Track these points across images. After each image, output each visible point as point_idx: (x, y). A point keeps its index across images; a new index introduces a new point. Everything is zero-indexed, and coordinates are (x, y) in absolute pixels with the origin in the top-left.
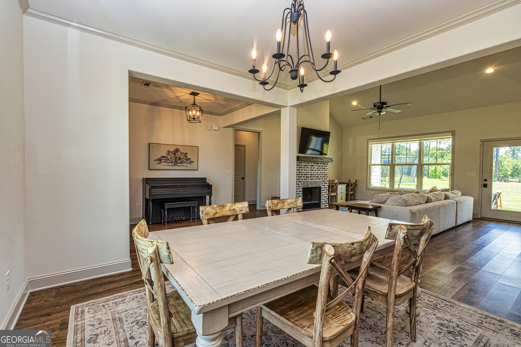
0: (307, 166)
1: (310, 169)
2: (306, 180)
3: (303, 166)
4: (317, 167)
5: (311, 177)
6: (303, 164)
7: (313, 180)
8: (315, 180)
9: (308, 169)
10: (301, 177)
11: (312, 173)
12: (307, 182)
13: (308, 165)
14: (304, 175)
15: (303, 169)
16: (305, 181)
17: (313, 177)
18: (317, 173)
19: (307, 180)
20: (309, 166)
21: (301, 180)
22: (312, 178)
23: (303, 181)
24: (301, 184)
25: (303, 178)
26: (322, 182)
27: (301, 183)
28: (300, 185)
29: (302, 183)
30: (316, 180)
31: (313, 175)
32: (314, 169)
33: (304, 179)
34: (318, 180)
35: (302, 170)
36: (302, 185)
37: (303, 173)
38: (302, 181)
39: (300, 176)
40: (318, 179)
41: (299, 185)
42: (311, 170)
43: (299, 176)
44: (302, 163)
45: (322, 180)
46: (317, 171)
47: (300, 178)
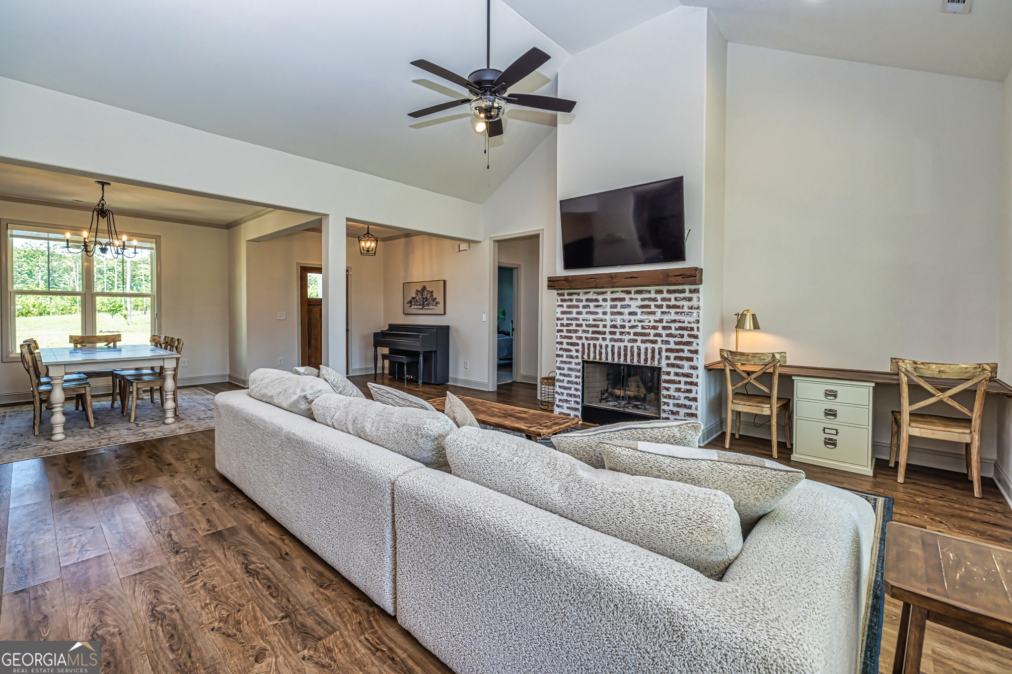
0: (597, 300)
1: (608, 310)
2: (592, 342)
3: (584, 303)
4: (640, 303)
5: (612, 333)
6: (584, 297)
7: (622, 345)
8: (629, 345)
9: (600, 310)
10: (576, 331)
11: (619, 323)
12: (598, 348)
13: (600, 297)
14: (584, 328)
15: (584, 311)
16: (589, 345)
17: (621, 333)
18: (640, 321)
19: (598, 343)
20: (605, 300)
21: (574, 340)
22: (618, 336)
23: (583, 345)
24: (577, 351)
25: (584, 335)
26: (664, 354)
27: (577, 347)
28: (574, 354)
29: (580, 348)
30: (635, 345)
31: (623, 327)
32: (626, 311)
33: (587, 338)
34: (643, 346)
35: (579, 313)
36: (580, 355)
37: (583, 320)
38: (580, 342)
39: (574, 328)
40: (643, 342)
41: (568, 353)
42: (612, 313)
43: (570, 328)
44: (578, 294)
45: (664, 347)
46: (639, 317)
47: (574, 335)
